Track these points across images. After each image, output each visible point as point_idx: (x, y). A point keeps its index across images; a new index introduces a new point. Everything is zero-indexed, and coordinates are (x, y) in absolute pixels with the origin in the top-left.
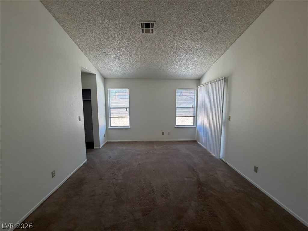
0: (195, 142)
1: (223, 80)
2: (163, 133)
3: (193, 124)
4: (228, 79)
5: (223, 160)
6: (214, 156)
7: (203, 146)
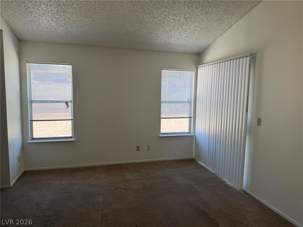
0: (192, 161)
1: (248, 58)
2: (138, 149)
3: (188, 131)
4: (256, 56)
5: (248, 191)
6: (232, 185)
7: (207, 168)
